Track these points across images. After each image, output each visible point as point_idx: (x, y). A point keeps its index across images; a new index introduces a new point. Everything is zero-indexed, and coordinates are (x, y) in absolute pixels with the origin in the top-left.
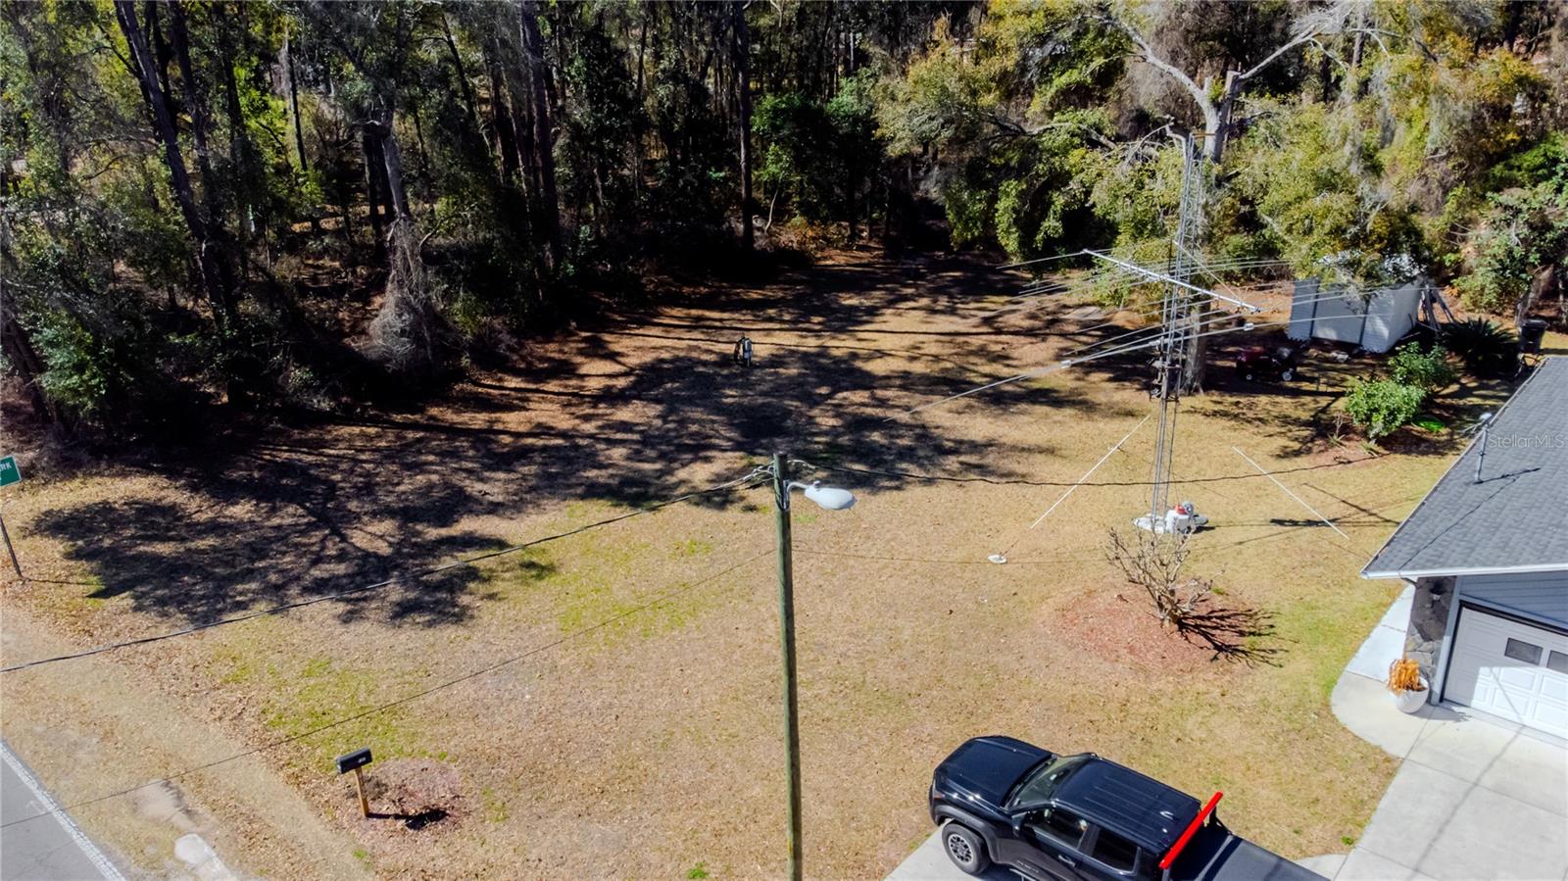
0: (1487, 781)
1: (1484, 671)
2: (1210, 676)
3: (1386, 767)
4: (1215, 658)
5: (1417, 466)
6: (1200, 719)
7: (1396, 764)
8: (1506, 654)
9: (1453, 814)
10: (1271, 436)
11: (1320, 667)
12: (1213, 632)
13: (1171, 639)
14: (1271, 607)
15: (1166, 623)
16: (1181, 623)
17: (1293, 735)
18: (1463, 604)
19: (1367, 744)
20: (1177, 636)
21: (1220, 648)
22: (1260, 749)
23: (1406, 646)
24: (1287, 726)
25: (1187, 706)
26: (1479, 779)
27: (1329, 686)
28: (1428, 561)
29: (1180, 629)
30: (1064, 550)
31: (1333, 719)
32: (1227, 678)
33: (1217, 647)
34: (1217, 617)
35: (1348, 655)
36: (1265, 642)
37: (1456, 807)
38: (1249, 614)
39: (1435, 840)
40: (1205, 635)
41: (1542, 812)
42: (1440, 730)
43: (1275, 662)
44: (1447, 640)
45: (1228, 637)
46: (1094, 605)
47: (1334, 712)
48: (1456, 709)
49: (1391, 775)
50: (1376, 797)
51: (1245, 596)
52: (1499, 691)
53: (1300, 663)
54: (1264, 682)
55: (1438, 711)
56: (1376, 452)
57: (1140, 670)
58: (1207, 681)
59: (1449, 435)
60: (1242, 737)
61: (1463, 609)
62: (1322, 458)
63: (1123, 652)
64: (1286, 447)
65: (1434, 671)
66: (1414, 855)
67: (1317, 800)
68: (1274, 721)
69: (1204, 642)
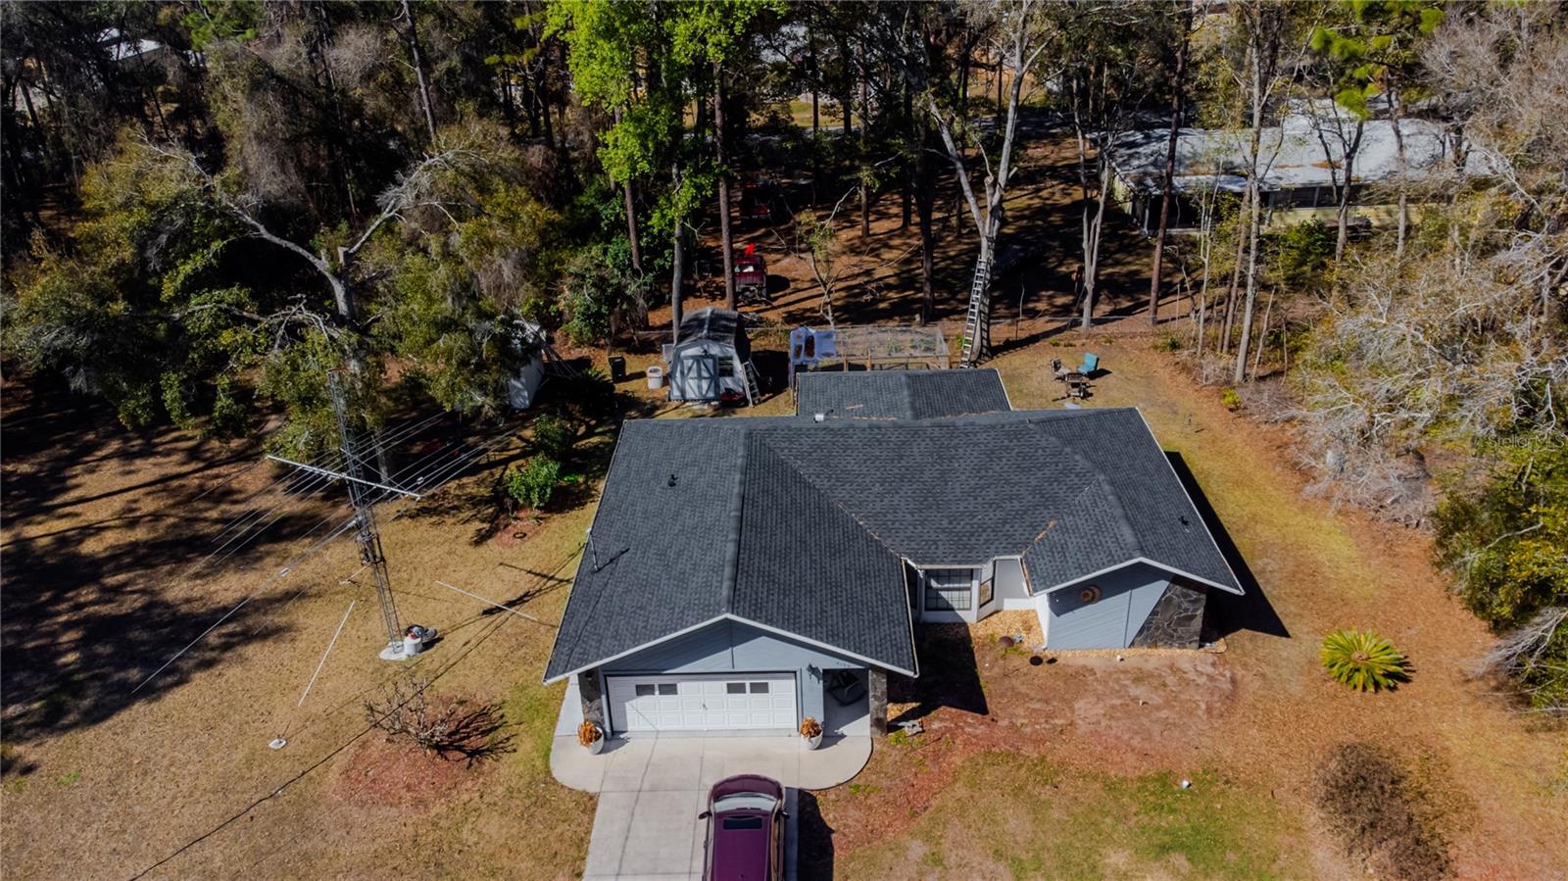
0: (646, 786)
1: (627, 704)
2: (470, 784)
3: (588, 803)
4: (470, 764)
5: (570, 522)
6: (471, 826)
7: (595, 799)
8: (637, 694)
9: (632, 820)
10: (466, 522)
11: (539, 741)
12: (464, 742)
13: (435, 764)
14: (497, 700)
15: (428, 753)
16: (440, 749)
17: (533, 809)
18: (606, 678)
19: (578, 792)
20: (438, 760)
21: (472, 754)
22: (514, 831)
23: (583, 710)
24: (527, 802)
25: (459, 819)
26: (641, 786)
27: (546, 756)
28: (581, 663)
29: (439, 753)
30: (332, 709)
31: (555, 782)
32: (481, 780)
33: (468, 755)
34: (463, 727)
35: (554, 723)
36: (501, 734)
37: (632, 815)
38: (484, 713)
39: (624, 847)
40: (458, 748)
41: (677, 793)
42: (619, 755)
43: (509, 749)
44: (604, 697)
45: (475, 742)
47: (554, 775)
48: (622, 736)
49: (594, 810)
50: (588, 832)
51: (478, 697)
52: (639, 714)
53: (526, 745)
54: (507, 770)
55: (613, 743)
56: (541, 519)
57: (420, 803)
58: (468, 791)
59: (585, 482)
60: (502, 827)
61: (609, 679)
62: (505, 537)
63: (403, 792)
64: (480, 530)
65: (603, 720)
66: (616, 865)
67: (556, 853)
68: (518, 802)
69: (459, 755)
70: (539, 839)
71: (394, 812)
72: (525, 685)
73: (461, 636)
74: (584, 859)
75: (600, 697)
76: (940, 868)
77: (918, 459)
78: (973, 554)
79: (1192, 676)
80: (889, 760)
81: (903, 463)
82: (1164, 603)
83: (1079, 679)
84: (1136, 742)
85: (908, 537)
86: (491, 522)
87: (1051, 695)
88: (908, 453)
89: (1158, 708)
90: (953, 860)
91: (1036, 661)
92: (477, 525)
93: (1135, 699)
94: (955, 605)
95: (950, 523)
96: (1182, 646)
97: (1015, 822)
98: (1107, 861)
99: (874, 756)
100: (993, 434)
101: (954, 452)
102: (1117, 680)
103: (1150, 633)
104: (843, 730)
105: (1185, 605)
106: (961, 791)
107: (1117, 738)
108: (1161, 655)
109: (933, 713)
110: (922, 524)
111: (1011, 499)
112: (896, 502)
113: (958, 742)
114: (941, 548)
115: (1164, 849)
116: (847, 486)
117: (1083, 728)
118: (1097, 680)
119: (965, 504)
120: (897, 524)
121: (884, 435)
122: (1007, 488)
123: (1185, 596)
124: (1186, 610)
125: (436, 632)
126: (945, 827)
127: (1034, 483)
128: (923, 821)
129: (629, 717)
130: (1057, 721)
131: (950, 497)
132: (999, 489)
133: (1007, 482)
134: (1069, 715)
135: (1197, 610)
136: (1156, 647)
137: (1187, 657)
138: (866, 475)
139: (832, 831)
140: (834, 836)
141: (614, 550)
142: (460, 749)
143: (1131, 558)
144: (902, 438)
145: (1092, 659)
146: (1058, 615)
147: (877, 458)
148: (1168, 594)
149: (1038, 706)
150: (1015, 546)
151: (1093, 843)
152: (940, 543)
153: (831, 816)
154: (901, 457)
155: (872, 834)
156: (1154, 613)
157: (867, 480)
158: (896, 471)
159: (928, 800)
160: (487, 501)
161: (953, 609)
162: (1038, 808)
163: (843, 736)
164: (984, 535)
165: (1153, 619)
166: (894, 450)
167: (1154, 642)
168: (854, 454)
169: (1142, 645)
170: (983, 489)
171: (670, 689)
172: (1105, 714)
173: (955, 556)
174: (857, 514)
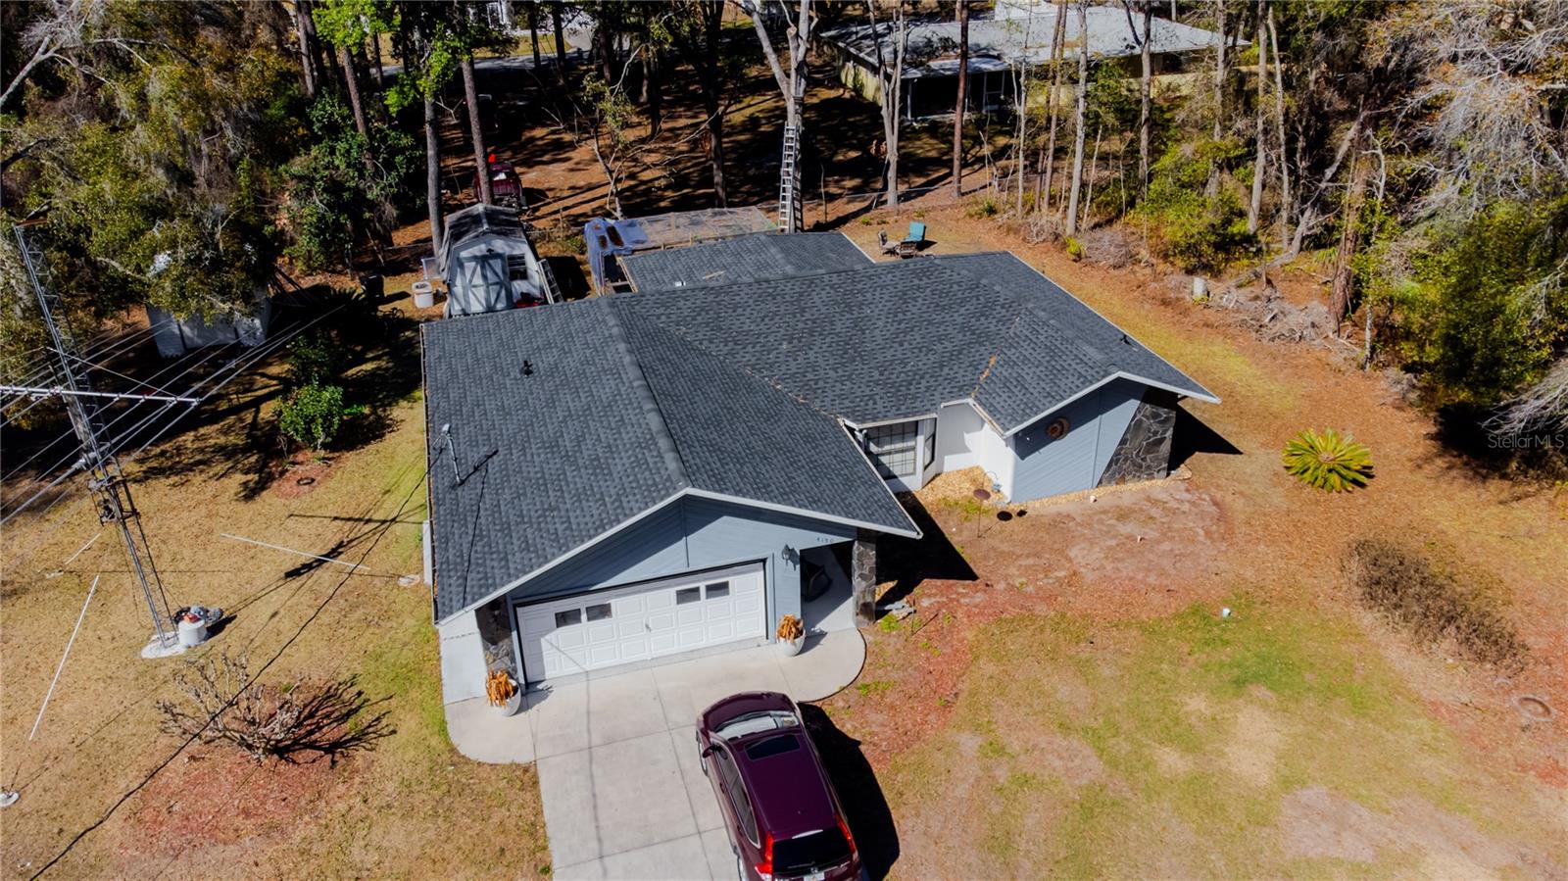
0: (596, 740)
1: (546, 646)
2: (341, 788)
3: (526, 777)
4: (334, 762)
5: (369, 458)
6: (362, 843)
7: (532, 770)
8: (558, 625)
9: (593, 784)
10: (223, 476)
11: (425, 715)
12: (313, 737)
13: (279, 774)
14: (345, 676)
15: (265, 761)
16: (280, 751)
17: (447, 801)
18: (515, 606)
19: (504, 767)
20: (282, 767)
21: (332, 748)
22: (431, 835)
23: (487, 661)
24: (437, 793)
25: (342, 838)
26: (590, 741)
27: (443, 730)
28: (481, 587)
29: (281, 757)
30: (83, 737)
31: (467, 761)
32: (357, 780)
33: (327, 751)
34: (306, 719)
35: (437, 687)
36: (365, 717)
37: (592, 778)
38: (330, 695)
39: (596, 819)
40: (307, 746)
41: (641, 739)
42: (542, 711)
43: (386, 731)
44: (514, 634)
45: (330, 734)
46: (167, 785)
47: (462, 753)
48: (540, 687)
49: (536, 783)
50: (539, 813)
51: (315, 678)
52: (563, 656)
53: (408, 724)
54: (392, 759)
55: (531, 697)
56: (329, 459)
57: (270, 830)
58: (342, 798)
59: (374, 412)
60: (409, 834)
61: (518, 609)
62: (286, 485)
63: (239, 821)
64: (245, 484)
65: (515, 670)
66: (594, 844)
67: (502, 850)
68: (424, 796)
69: (310, 754)
70: (471, 837)
71: (232, 851)
72: (378, 651)
73: (263, 610)
74: (545, 848)
75: (509, 636)
76: (1006, 758)
77: (823, 310)
78: (918, 404)
79: (1173, 504)
80: (890, 651)
81: (807, 315)
82: (1135, 427)
83: (1059, 525)
84: (1152, 579)
85: (839, 396)
86: (259, 471)
87: (1039, 548)
88: (809, 305)
89: (1159, 542)
90: (1016, 746)
91: (1005, 516)
92: (239, 478)
93: (1131, 537)
94: (897, 471)
95: (881, 374)
96: (1151, 477)
97: (1066, 689)
98: (1185, 709)
99: (870, 650)
100: (898, 274)
101: (861, 298)
102: (1101, 521)
103: (1120, 467)
104: (820, 627)
105: (1155, 427)
106: (989, 667)
107: (1131, 579)
108: (1133, 490)
109: (918, 588)
110: (850, 378)
111: (940, 341)
112: (812, 359)
113: (959, 615)
114: (880, 403)
115: (1239, 683)
116: (749, 348)
117: (1089, 576)
118: (1078, 524)
119: (892, 351)
120: (821, 384)
121: (775, 288)
122: (932, 329)
123: (1155, 416)
124: (1156, 433)
125: (222, 613)
126: (989, 712)
127: (960, 320)
128: (961, 708)
129: (546, 660)
130: (1057, 574)
131: (873, 346)
132: (923, 331)
133: (930, 323)
134: (1067, 565)
135: (1165, 431)
136: (1125, 482)
137: (1160, 486)
138: (769, 334)
139: (859, 743)
140: (862, 748)
141: (475, 456)
142: (312, 746)
143: (1107, 374)
144: (797, 289)
145: (1063, 504)
146: (1023, 458)
147: (776, 314)
148: (1138, 417)
149: (1030, 561)
150: (961, 389)
151: (1162, 694)
152: (877, 397)
153: (849, 726)
154: (803, 310)
155: (908, 738)
156: (1123, 442)
157: (771, 338)
158: (801, 325)
159: (955, 685)
160: (246, 450)
161: (895, 477)
162: (1083, 669)
163: (822, 634)
164: (923, 382)
165: (1121, 449)
166: (792, 303)
167: (1123, 477)
168: (747, 313)
169: (1109, 482)
170: (906, 333)
171: (601, 612)
172: (1106, 558)
173: (898, 410)
174: (770, 378)
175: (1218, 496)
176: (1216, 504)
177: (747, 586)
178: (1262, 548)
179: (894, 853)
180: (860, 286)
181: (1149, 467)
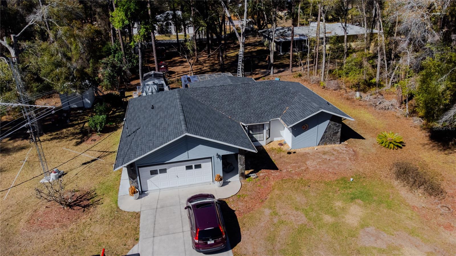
0: (159, 206)
1: (148, 181)
2: (85, 216)
3: (137, 216)
4: (84, 210)
5: (112, 135)
6: (87, 230)
7: (139, 214)
8: (151, 175)
9: (155, 219)
10: (71, 140)
11: (112, 199)
12: (80, 203)
13: (69, 212)
14: (93, 188)
15: (65, 208)
16: (70, 206)
17: (113, 220)
18: (139, 167)
19: (131, 212)
20: (70, 210)
21: (84, 207)
22: (107, 229)
23: (130, 183)
24: (111, 218)
25: (82, 229)
26: (157, 207)
27: (116, 202)
28: (127, 160)
29: (70, 208)
30: (19, 201)
31: (121, 210)
32: (90, 214)
33: (83, 207)
34: (79, 199)
35: (117, 192)
36: (96, 199)
37: (155, 216)
38: (88, 193)
39: (154, 227)
40: (78, 205)
41: (171, 207)
42: (144, 199)
43: (101, 203)
44: (138, 177)
45: (85, 203)
46: (39, 214)
47: (120, 209)
48: (146, 193)
49: (139, 217)
50: (138, 225)
51: (85, 188)
52: (153, 184)
53: (107, 201)
54: (100, 210)
55: (142, 195)
57: (63, 226)
58: (85, 218)
59: (116, 125)
60: (101, 229)
62: (89, 141)
63: (55, 223)
65: (138, 186)
66: (152, 234)
67: (126, 234)
68: (107, 219)
69: (79, 207)
70: (118, 230)
71: (52, 231)
72: (103, 182)
73: (75, 172)
74: (138, 234)
76: (278, 216)
77: (239, 93)
78: (264, 119)
79: (341, 151)
80: (248, 186)
81: (234, 95)
82: (329, 128)
83: (305, 156)
84: (330, 170)
85: (241, 116)
86: (81, 139)
87: (298, 161)
88: (235, 92)
89: (334, 160)
90: (281, 213)
91: (289, 153)
92: (76, 140)
93: (326, 159)
94: (258, 139)
95: (254, 111)
96: (334, 143)
97: (299, 198)
98: (335, 205)
99: (243, 186)
100: (261, 84)
101: (250, 91)
102: (318, 155)
103: (325, 140)
104: (229, 180)
105: (335, 128)
106: (277, 192)
107: (324, 170)
108: (329, 147)
109: (260, 171)
110: (244, 112)
111: (272, 102)
112: (234, 107)
113: (271, 178)
114: (253, 119)
115: (352, 199)
116: (216, 103)
117: (311, 169)
118: (310, 155)
119: (258, 105)
120: (236, 113)
121: (226, 88)
123: (335, 125)
124: (335, 130)
125: (64, 172)
126: (275, 203)
127: (279, 97)
128: (266, 203)
129: (148, 185)
130: (302, 168)
131: (252, 103)
132: (267, 100)
133: (270, 98)
134: (305, 166)
135: (339, 129)
136: (326, 144)
137: (337, 146)
138: (222, 100)
139: (235, 211)
140: (235, 212)
141: (134, 129)
142: (79, 205)
143: (319, 110)
144: (232, 88)
145: (307, 150)
146: (295, 137)
147: (225, 94)
148: (330, 125)
149: (294, 165)
150: (277, 115)
151: (328, 201)
152: (252, 117)
153: (232, 206)
154: (233, 93)
155: (249, 209)
156: (325, 132)
157: (223, 101)
158: (232, 97)
159: (266, 196)
161: (257, 141)
162: (305, 193)
163: (230, 182)
164: (266, 113)
165: (325, 134)
166: (230, 92)
167: (326, 143)
168: (217, 94)
169: (322, 144)
170: (262, 100)
171: (164, 171)
172: (318, 164)
173: (258, 120)
174: (221, 111)
175: (355, 149)
176: (354, 151)
177: (207, 166)
178: (366, 163)
179: (239, 240)
180: (250, 88)
181: (334, 140)
